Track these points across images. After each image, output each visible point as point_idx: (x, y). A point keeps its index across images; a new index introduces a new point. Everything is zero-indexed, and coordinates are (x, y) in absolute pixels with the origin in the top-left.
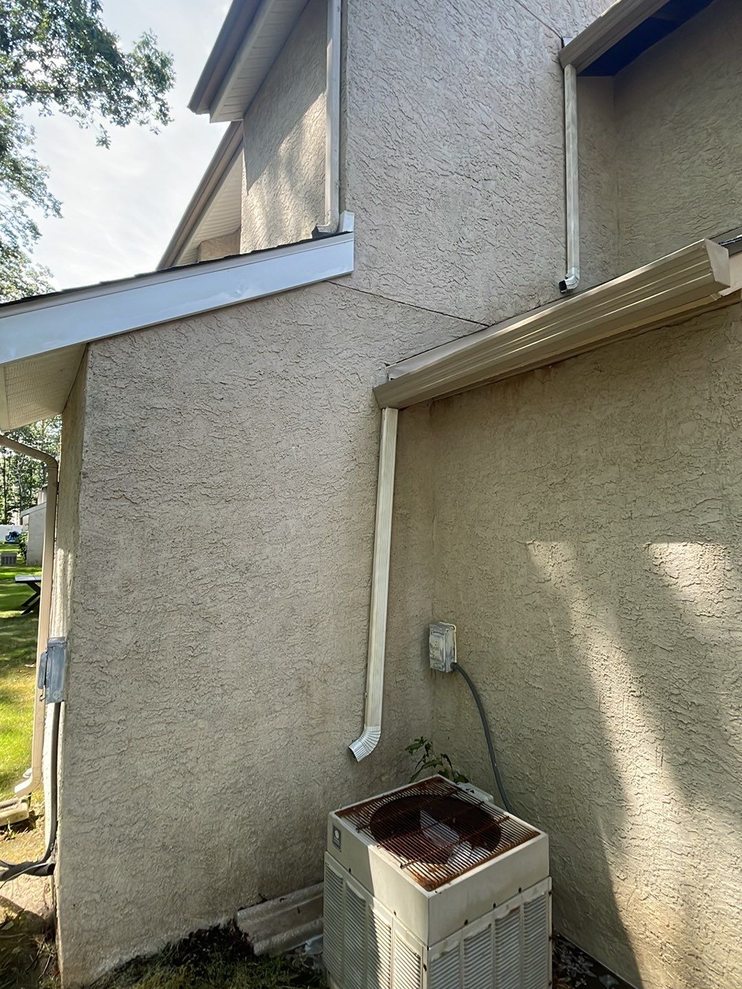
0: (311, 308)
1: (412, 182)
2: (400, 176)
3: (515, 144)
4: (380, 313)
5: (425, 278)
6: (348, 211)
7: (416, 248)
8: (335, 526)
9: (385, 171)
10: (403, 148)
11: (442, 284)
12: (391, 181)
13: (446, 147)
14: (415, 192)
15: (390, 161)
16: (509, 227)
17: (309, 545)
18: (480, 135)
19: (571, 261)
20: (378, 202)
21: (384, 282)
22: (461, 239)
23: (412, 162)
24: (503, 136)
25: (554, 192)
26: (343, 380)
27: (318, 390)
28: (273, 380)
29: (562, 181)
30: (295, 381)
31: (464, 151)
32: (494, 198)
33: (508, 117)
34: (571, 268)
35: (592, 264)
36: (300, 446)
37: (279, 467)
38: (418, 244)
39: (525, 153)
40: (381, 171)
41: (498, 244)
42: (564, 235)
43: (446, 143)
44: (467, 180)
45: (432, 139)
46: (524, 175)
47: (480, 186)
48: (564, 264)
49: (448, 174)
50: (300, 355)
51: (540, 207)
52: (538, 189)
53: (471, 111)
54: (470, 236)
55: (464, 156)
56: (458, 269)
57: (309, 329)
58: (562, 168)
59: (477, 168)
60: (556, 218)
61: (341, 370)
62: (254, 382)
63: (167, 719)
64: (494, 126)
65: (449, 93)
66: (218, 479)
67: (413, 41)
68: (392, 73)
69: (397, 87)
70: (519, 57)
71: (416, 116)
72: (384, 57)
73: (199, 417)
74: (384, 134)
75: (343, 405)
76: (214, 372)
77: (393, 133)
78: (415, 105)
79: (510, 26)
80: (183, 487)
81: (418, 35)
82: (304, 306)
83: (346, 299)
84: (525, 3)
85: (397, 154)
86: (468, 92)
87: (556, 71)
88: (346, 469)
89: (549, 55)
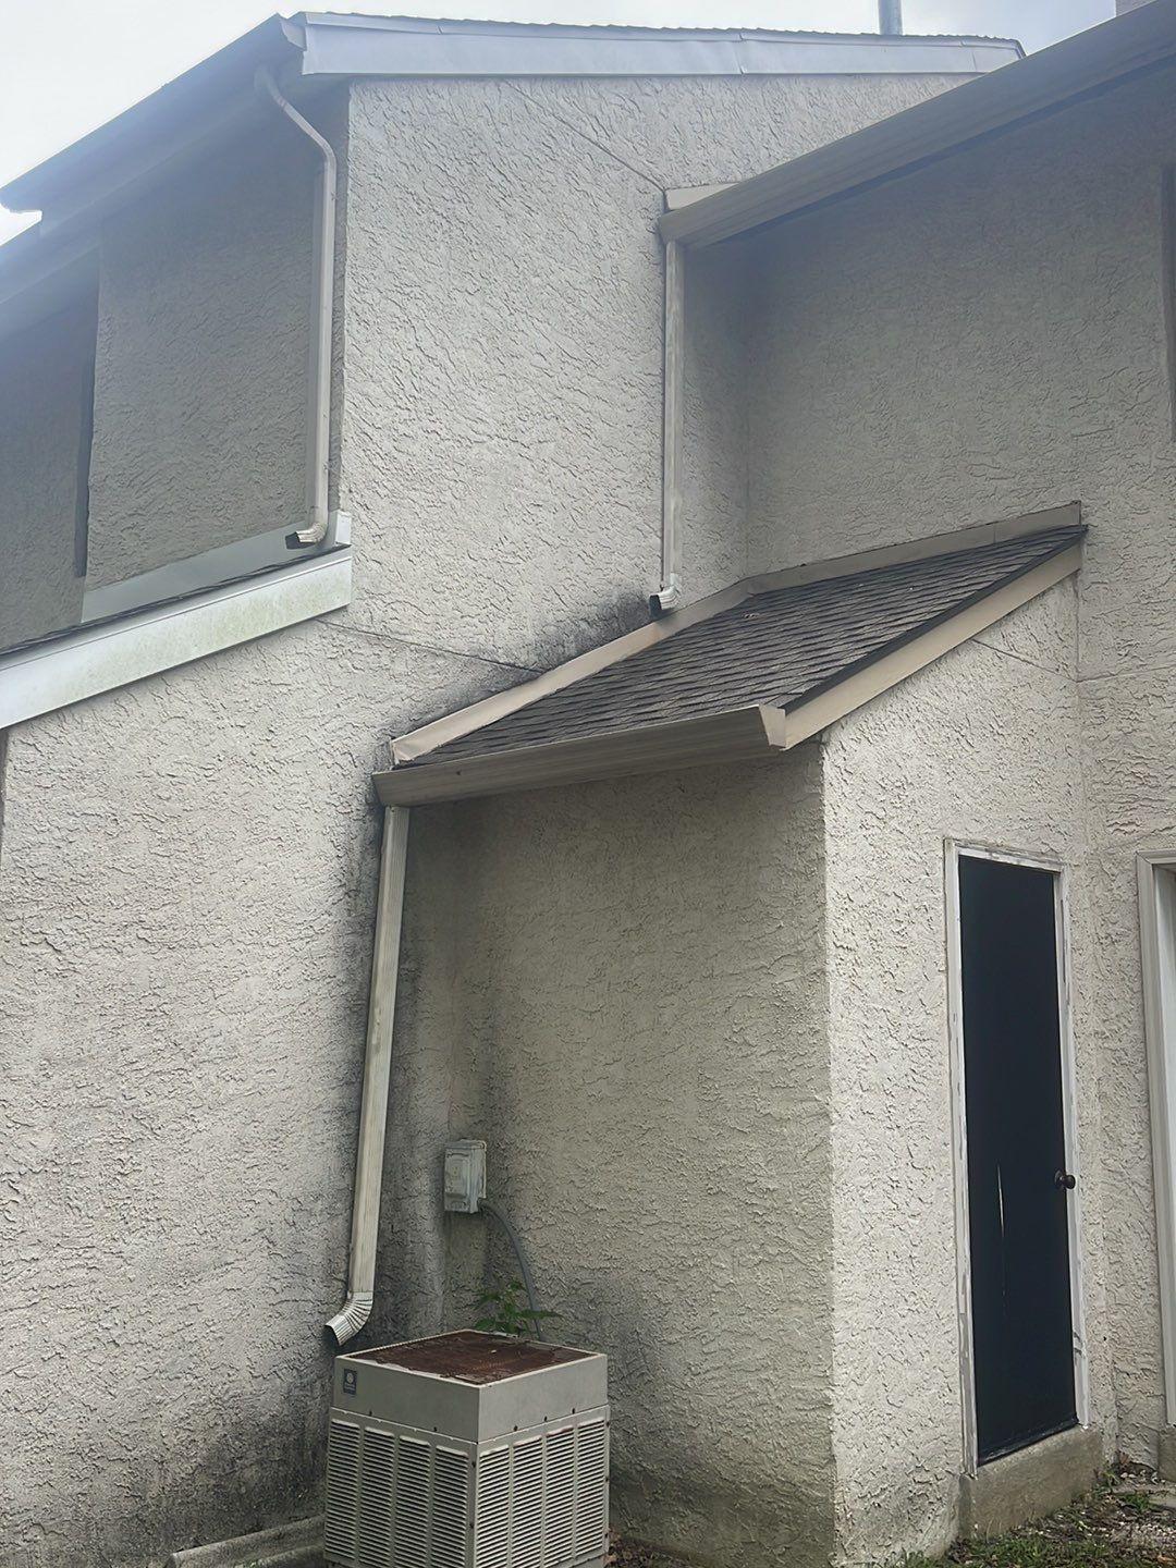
0: (290, 659)
1: (432, 457)
2: (415, 449)
3: (587, 378)
4: (385, 660)
5: (449, 604)
6: (343, 510)
7: (436, 557)
8: (313, 987)
9: (396, 444)
10: (419, 405)
11: (474, 611)
12: (403, 459)
13: (481, 397)
14: (437, 472)
15: (402, 428)
16: (574, 514)
17: (277, 1015)
18: (534, 370)
19: (668, 564)
20: (383, 492)
21: (392, 614)
22: (503, 539)
23: (433, 427)
24: (568, 369)
25: (645, 448)
26: (330, 762)
27: (295, 779)
28: (236, 767)
29: (658, 430)
30: (264, 768)
31: (508, 399)
32: (553, 468)
33: (576, 336)
34: (668, 574)
35: (703, 561)
36: (269, 865)
37: (240, 896)
38: (440, 552)
39: (601, 391)
40: (388, 445)
41: (557, 542)
42: (659, 517)
43: (483, 390)
44: (513, 446)
45: (463, 387)
46: (598, 426)
47: (532, 453)
48: (658, 566)
49: (485, 438)
50: (272, 729)
51: (624, 475)
52: (621, 446)
53: (520, 335)
54: (516, 533)
55: (509, 407)
56: (497, 586)
57: (285, 691)
58: (659, 407)
59: (528, 424)
60: (647, 492)
61: (328, 748)
62: (210, 772)
63: (89, 1262)
64: (554, 355)
65: (488, 311)
66: (160, 916)
67: (439, 236)
68: (408, 290)
69: (415, 311)
70: (596, 234)
71: (440, 354)
72: (396, 268)
73: (139, 825)
74: (395, 388)
75: (328, 801)
76: (160, 760)
77: (407, 384)
78: (439, 336)
79: (583, 186)
80: (115, 928)
81: (446, 226)
82: (281, 657)
83: (338, 643)
84: (607, 144)
85: (414, 415)
86: (518, 305)
87: (653, 247)
88: (331, 899)
89: (642, 223)
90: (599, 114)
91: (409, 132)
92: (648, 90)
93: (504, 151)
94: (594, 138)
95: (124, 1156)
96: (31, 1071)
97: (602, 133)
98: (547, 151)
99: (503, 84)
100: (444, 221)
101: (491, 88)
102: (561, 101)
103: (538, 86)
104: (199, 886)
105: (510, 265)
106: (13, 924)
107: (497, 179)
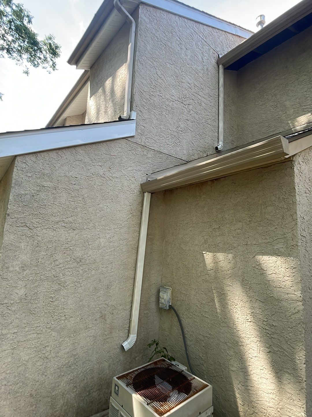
0: (117, 149)
1: (160, 102)
2: (155, 99)
3: (200, 92)
4: (145, 153)
5: (164, 141)
6: (134, 111)
7: (160, 128)
8: (121, 242)
9: (150, 97)
10: (157, 88)
11: (170, 144)
12: (152, 101)
13: (174, 90)
14: (161, 106)
15: (152, 93)
16: (197, 124)
17: (109, 250)
18: (187, 87)
19: (220, 139)
20: (146, 109)
21: (147, 141)
22: (179, 127)
23: (160, 95)
24: (196, 89)
25: (214, 112)
26: (128, 179)
27: (117, 183)
28: (99, 177)
29: (217, 108)
30: (108, 178)
31: (181, 93)
32: (192, 112)
33: (198, 81)
34: (220, 142)
35: (228, 141)
36: (108, 206)
37: (98, 215)
38: (162, 127)
39: (204, 96)
40: (148, 97)
41: (193, 130)
42: (217, 129)
43: (174, 88)
44: (181, 104)
45: (169, 86)
46: (203, 104)
47: (186, 107)
48: (217, 140)
49: (175, 101)
50: (110, 168)
51: (209, 117)
52: (209, 110)
53: (184, 78)
54: (182, 126)
55: (181, 94)
56: (177, 139)
57: (115, 157)
58: (218, 103)
59: (186, 100)
60: (215, 122)
61: (128, 175)
62: (90, 178)
63: (37, 332)
64: (192, 84)
65: (176, 70)
66: (70, 219)
67: (163, 48)
68: (154, 59)
69: (156, 65)
70: (203, 59)
71: (163, 77)
72: (151, 53)
73: (64, 191)
74: (150, 83)
75: (128, 190)
76: (72, 172)
77: (153, 82)
78: (162, 73)
79: (200, 48)
80: (54, 222)
81: (165, 46)
82: (113, 148)
83: (131, 146)
84: (205, 40)
85: (155, 91)
86: (183, 70)
87: (216, 66)
88: (127, 217)
89: (214, 60)
90: (204, 33)
91: (155, 21)
92: (215, 31)
93: (180, 33)
94: (202, 38)
95: (52, 296)
96: (17, 269)
97: (204, 37)
98: (191, 37)
99: (180, 18)
100: (164, 45)
101: (177, 17)
102: (194, 27)
103: (189, 21)
104: (84, 211)
105: (182, 60)
106: (13, 220)
107: (179, 39)
